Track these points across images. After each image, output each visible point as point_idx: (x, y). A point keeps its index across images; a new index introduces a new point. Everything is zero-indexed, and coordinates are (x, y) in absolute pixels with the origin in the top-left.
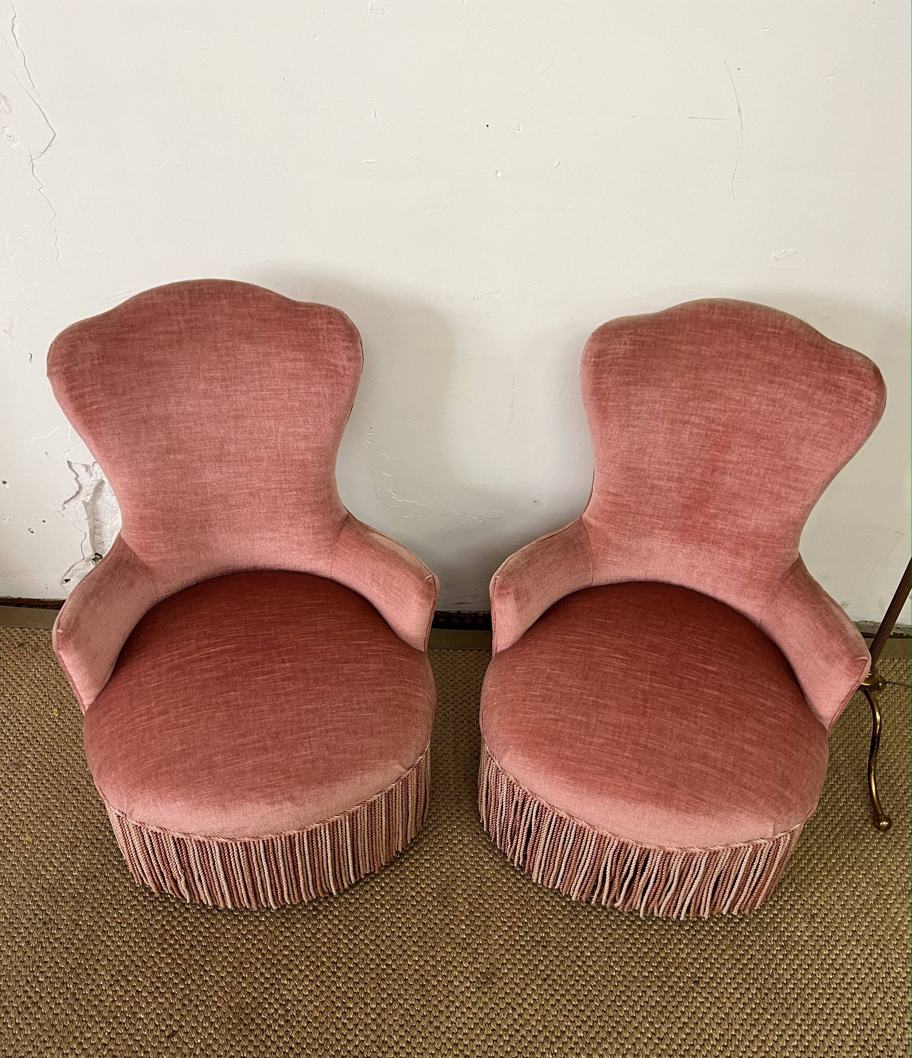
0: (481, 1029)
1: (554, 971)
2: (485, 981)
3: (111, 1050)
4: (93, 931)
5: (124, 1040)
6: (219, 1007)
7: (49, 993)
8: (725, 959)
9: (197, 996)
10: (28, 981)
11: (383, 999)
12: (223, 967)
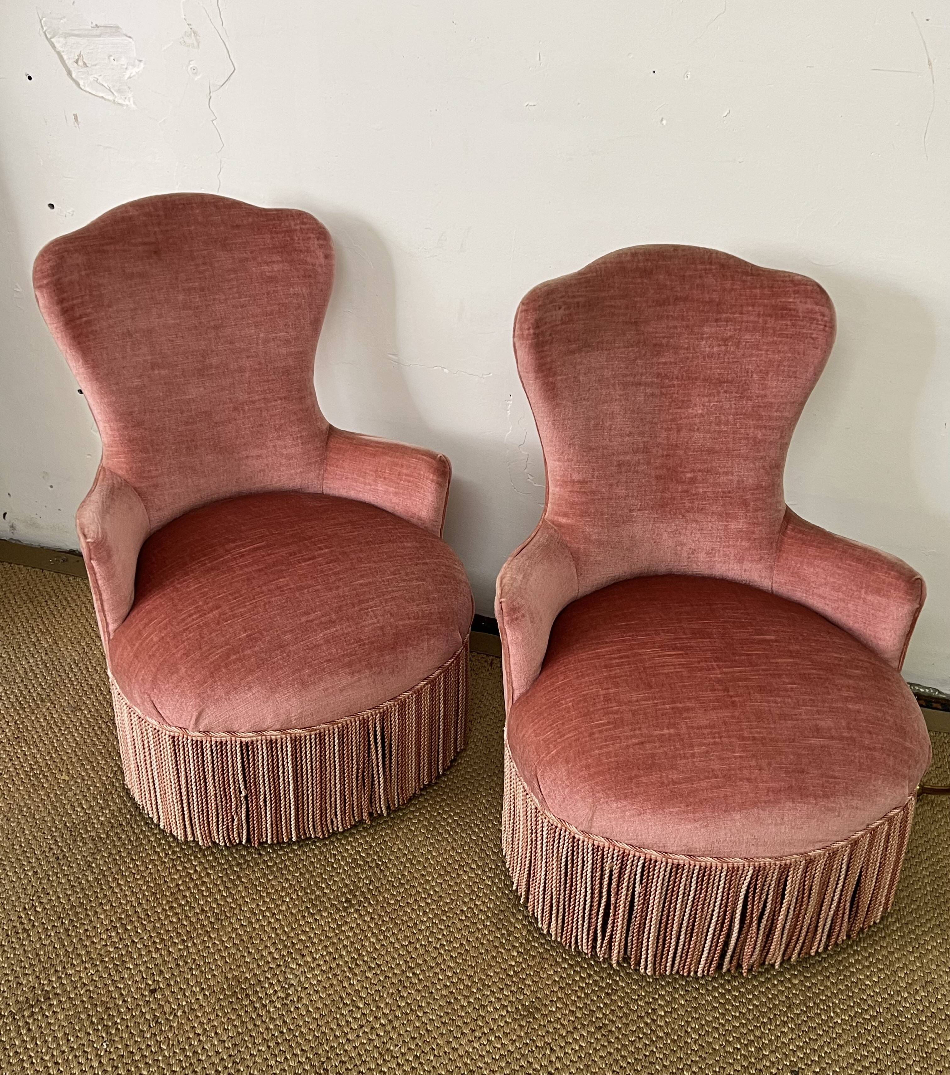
0: (507, 1062)
1: (613, 1022)
2: (525, 1013)
3: (89, 990)
4: (104, 876)
5: (106, 985)
6: (214, 975)
7: (43, 923)
8: (839, 1056)
9: (195, 960)
10: (25, 909)
11: (399, 1006)
12: (230, 937)
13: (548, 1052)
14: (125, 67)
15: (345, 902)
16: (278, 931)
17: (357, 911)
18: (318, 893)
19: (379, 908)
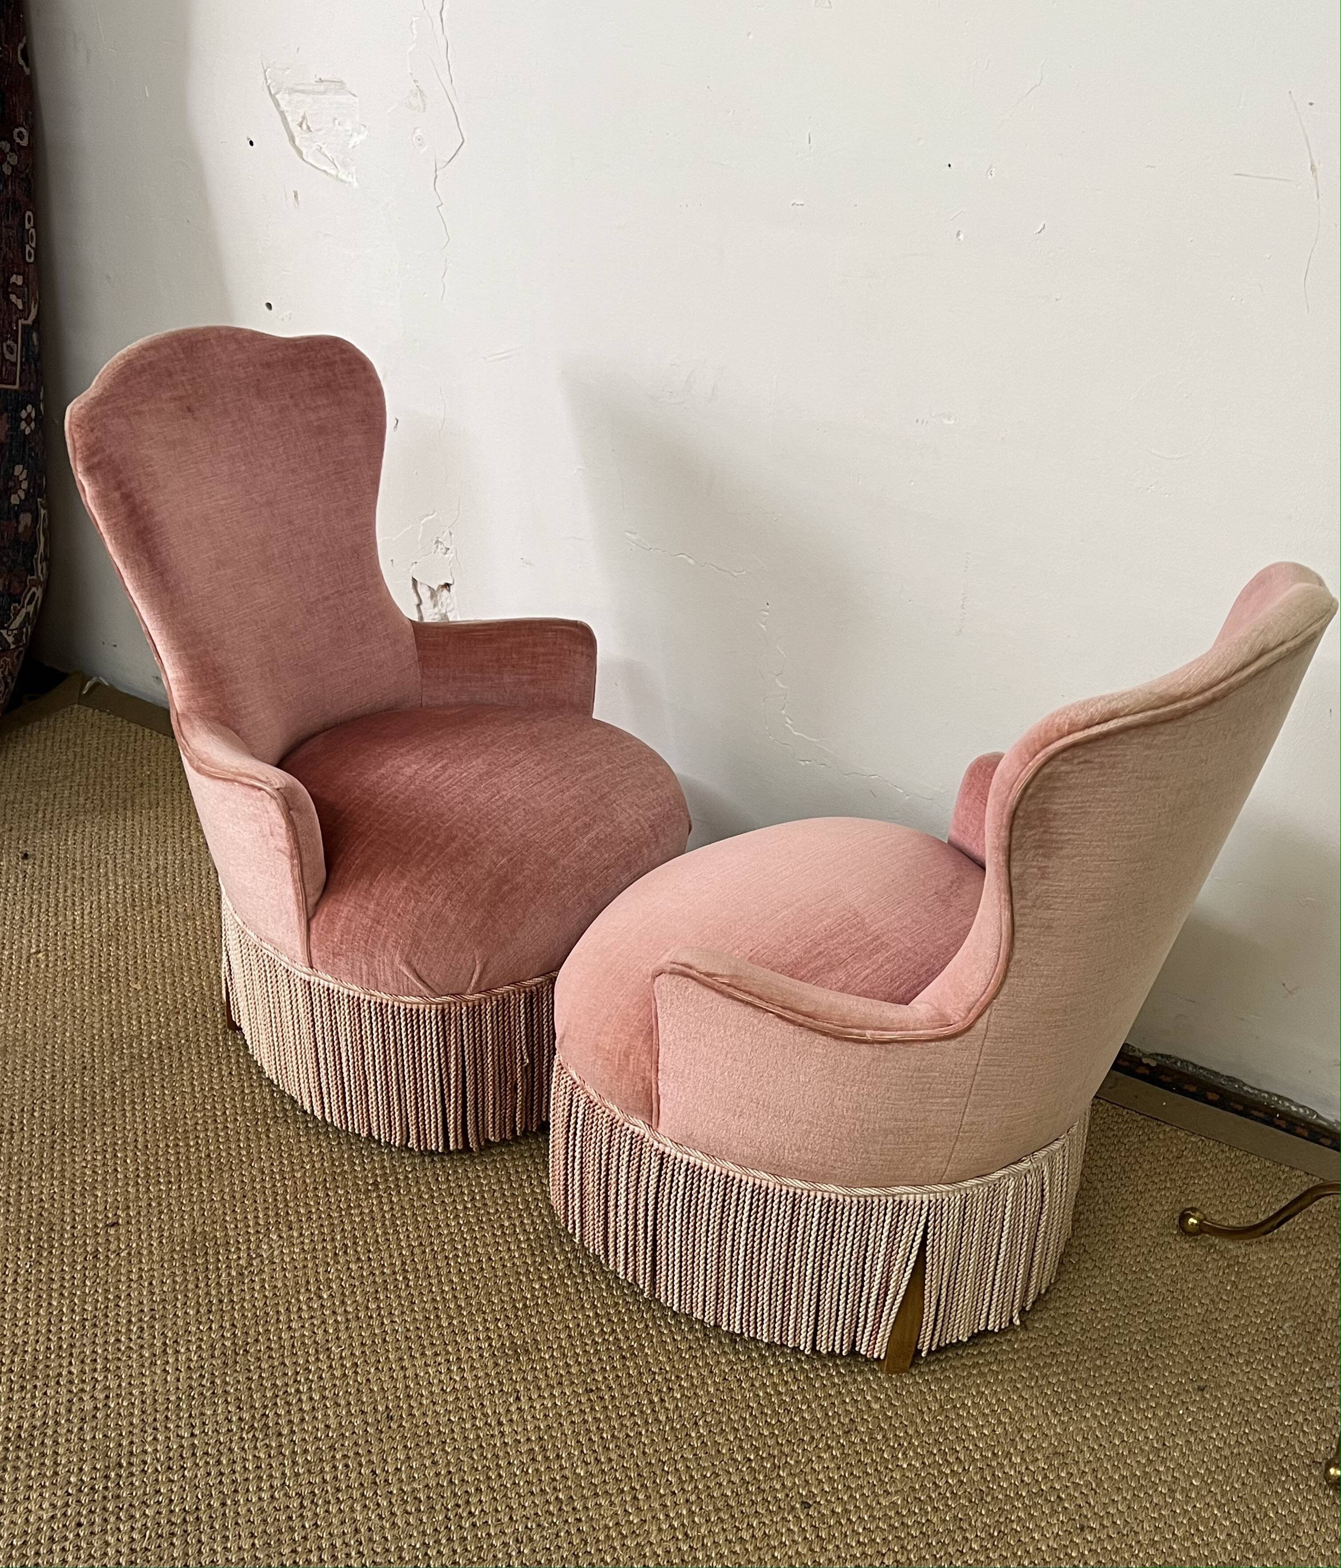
0: (457, 1398)
1: (611, 1389)
2: (510, 1352)
3: (43, 1208)
4: (123, 1096)
5: (63, 1206)
6: (183, 1225)
7: (33, 1129)
9: (171, 1204)
11: (368, 1308)
12: (223, 1191)
13: (512, 1400)
14: (349, 133)
15: (372, 1184)
16: (278, 1197)
17: (379, 1196)
18: (346, 1168)
19: (407, 1200)
